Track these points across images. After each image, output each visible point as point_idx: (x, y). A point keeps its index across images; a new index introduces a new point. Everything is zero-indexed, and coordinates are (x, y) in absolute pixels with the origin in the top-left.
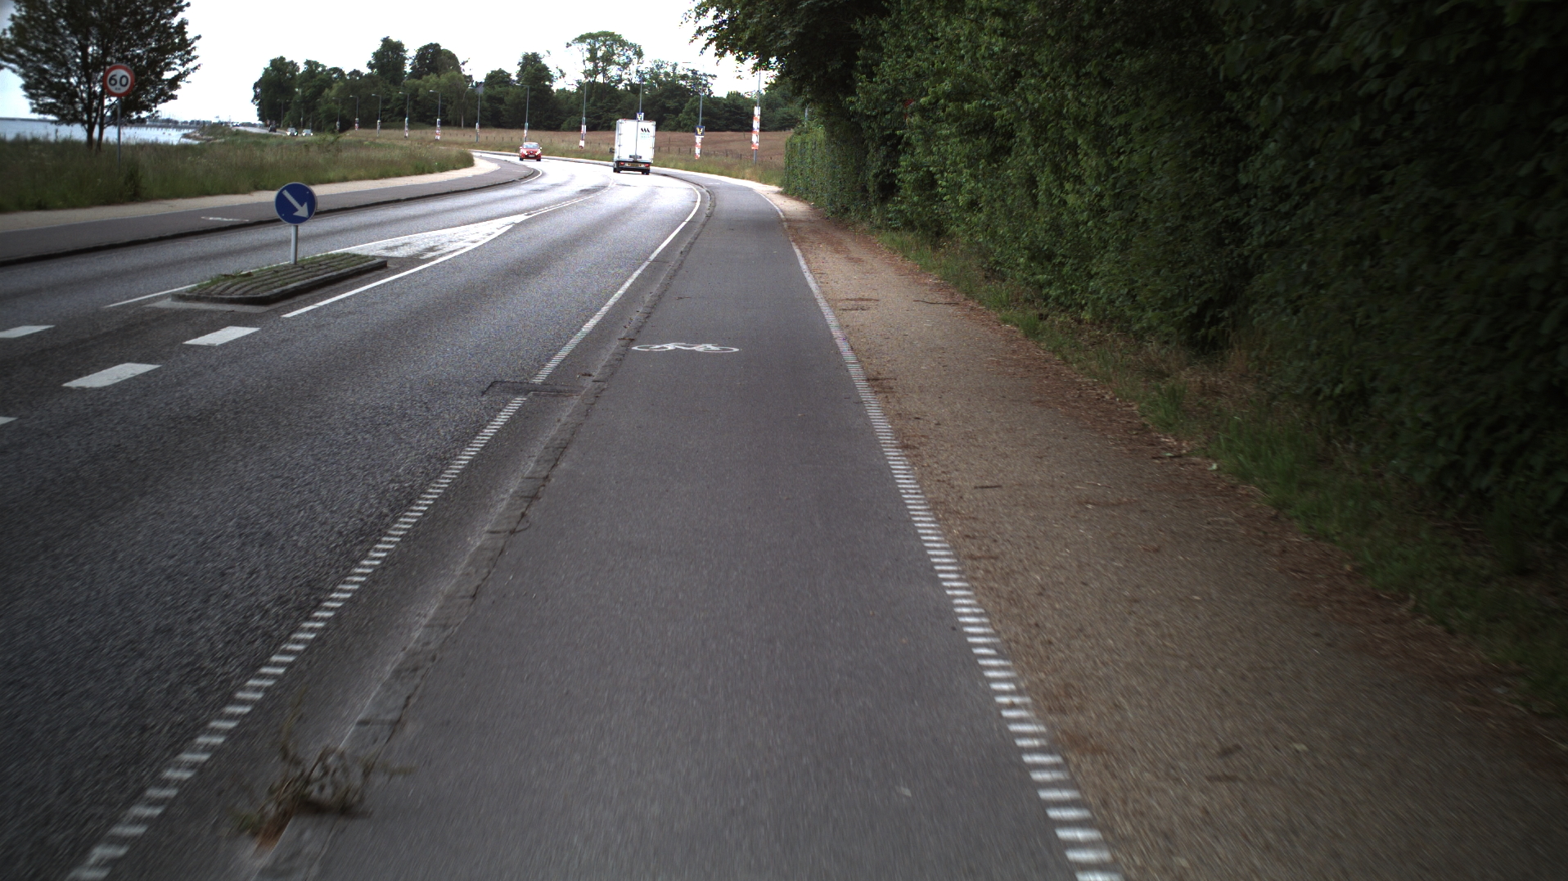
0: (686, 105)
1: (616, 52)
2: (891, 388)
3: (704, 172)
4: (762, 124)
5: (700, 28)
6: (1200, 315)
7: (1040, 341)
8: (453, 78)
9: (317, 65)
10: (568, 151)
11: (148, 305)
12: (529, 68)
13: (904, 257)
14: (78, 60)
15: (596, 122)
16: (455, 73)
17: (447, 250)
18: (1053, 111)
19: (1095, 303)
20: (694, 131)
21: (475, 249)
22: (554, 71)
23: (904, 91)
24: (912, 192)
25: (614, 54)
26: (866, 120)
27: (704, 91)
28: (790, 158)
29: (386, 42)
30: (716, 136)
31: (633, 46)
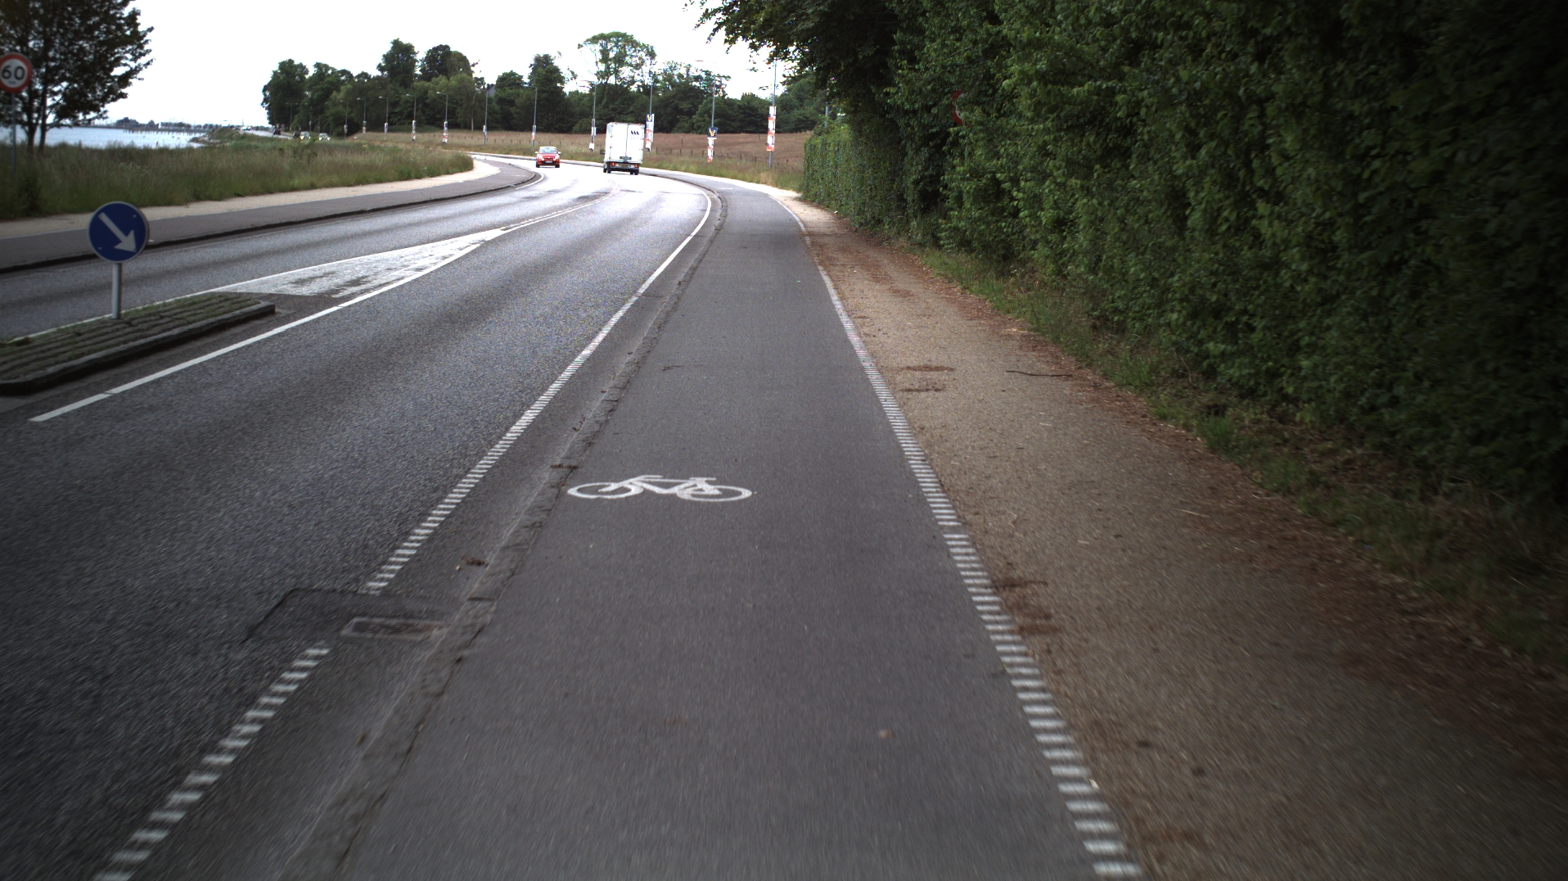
0: (700, 106)
1: (628, 53)
3: (717, 176)
4: (777, 126)
5: (707, 10)
8: (462, 80)
9: (327, 67)
10: (577, 154)
12: (541, 69)
13: (965, 288)
16: (465, 75)
20: (707, 133)
22: (565, 73)
24: (972, 205)
25: (627, 55)
26: (905, 116)
27: (717, 92)
28: (809, 161)
29: (397, 44)
30: (729, 138)
31: (644, 46)
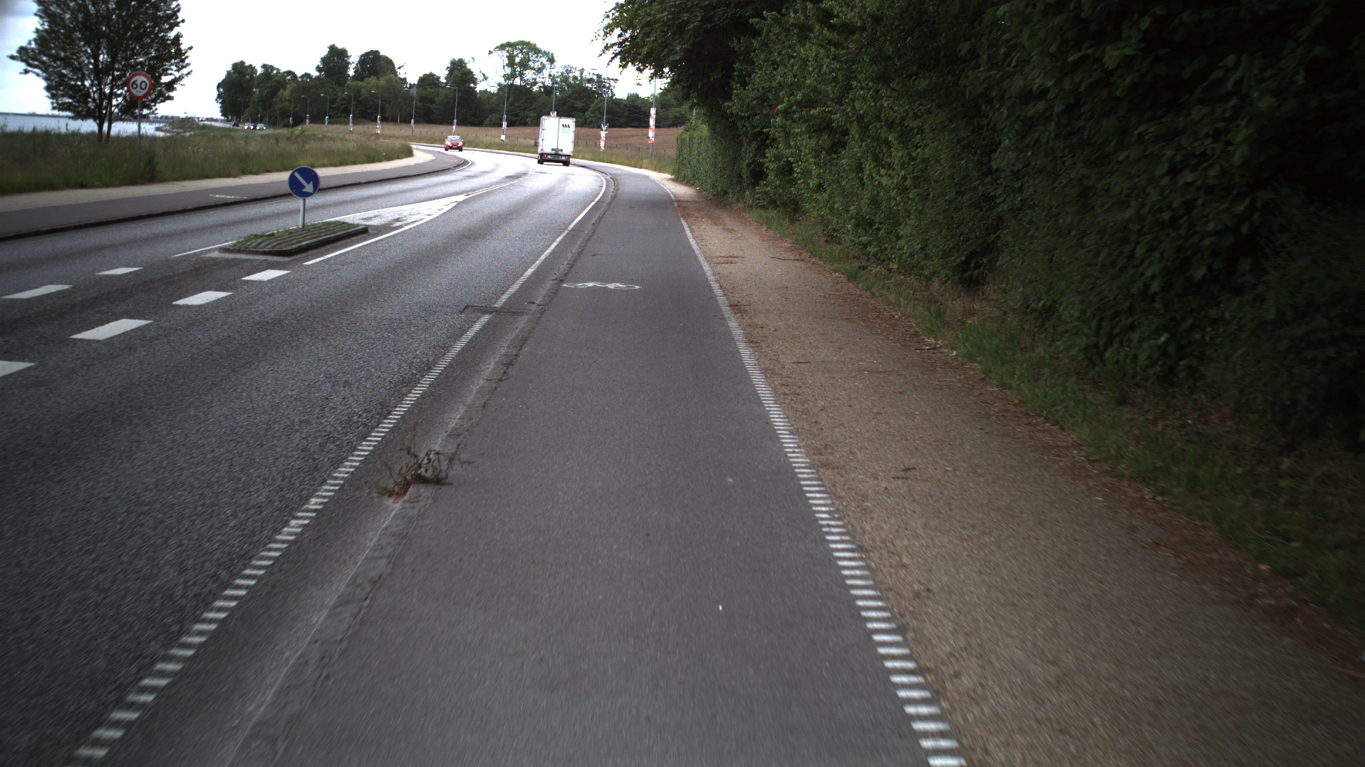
0: (592, 104)
1: (531, 59)
2: (746, 311)
3: (608, 162)
4: (657, 122)
5: (607, 44)
6: (967, 261)
7: (859, 283)
8: (390, 80)
9: (272, 68)
10: (491, 144)
11: (203, 256)
12: (456, 72)
13: (768, 228)
14: (91, 67)
15: (514, 119)
16: (392, 76)
17: (409, 221)
18: (874, 116)
19: (900, 257)
20: (599, 127)
21: (431, 220)
22: (478, 75)
23: (771, 97)
24: (775, 177)
25: (530, 61)
26: (741, 120)
27: (607, 93)
28: (680, 151)
29: (333, 49)
30: (617, 131)
31: (546, 54)
